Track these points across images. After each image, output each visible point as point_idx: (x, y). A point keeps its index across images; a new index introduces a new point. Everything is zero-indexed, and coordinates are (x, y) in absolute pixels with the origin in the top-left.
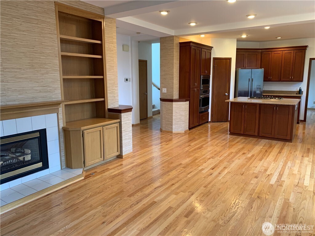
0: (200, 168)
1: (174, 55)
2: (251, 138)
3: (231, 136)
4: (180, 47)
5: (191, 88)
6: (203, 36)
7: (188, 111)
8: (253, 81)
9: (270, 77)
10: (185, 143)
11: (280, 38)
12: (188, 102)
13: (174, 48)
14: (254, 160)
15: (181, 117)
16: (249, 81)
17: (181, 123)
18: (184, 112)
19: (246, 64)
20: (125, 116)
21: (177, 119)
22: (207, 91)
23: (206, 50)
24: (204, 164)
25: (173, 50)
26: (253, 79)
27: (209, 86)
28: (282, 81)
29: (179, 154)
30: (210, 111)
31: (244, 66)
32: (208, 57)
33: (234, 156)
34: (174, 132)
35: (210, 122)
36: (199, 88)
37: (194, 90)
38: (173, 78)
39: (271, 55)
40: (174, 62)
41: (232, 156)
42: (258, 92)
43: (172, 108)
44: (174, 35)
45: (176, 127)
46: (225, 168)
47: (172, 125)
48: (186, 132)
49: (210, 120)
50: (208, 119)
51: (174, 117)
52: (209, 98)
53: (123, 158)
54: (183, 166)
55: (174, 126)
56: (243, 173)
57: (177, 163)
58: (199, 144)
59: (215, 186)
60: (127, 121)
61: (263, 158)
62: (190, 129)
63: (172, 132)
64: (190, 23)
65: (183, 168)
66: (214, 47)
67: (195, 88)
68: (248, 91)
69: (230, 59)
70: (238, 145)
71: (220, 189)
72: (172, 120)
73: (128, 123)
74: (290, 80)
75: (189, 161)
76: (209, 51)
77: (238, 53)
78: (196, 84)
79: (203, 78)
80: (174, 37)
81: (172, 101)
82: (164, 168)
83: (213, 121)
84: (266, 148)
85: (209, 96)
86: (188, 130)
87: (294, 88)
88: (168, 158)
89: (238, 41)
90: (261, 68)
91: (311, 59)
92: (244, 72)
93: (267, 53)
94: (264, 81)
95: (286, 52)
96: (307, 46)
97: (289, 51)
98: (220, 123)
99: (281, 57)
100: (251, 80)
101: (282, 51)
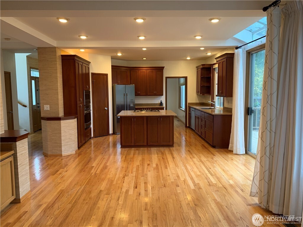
0: (124, 190)
1: (58, 68)
2: (142, 149)
3: (124, 149)
4: (62, 60)
5: (78, 103)
6: (82, 50)
8: (127, 96)
9: (139, 92)
10: (86, 165)
11: (145, 59)
12: (76, 119)
13: (57, 60)
14: (162, 169)
15: (71, 137)
16: (124, 96)
17: (71, 143)
18: (73, 131)
19: (119, 80)
20: (21, 145)
21: (66, 139)
22: (88, 107)
24: (125, 185)
25: (56, 62)
26: (127, 94)
27: (90, 102)
28: (148, 95)
29: (90, 179)
30: (92, 126)
31: (117, 82)
32: (87, 72)
33: (143, 169)
34: (64, 155)
36: (84, 103)
37: (80, 106)
38: (58, 93)
39: (138, 73)
40: (58, 75)
41: (140, 169)
42: (132, 105)
43: (61, 127)
44: (56, 46)
45: (65, 148)
46: (146, 183)
47: (61, 147)
48: (76, 152)
49: (92, 136)
50: (91, 135)
51: (63, 138)
53: (21, 202)
54: (105, 192)
55: (64, 148)
56: (165, 185)
57: (96, 191)
58: (101, 164)
59: (153, 206)
60: (23, 151)
61: (166, 165)
62: (79, 148)
63: (62, 155)
64: (80, 36)
65: (106, 195)
66: (91, 63)
67: (81, 104)
68: (124, 105)
69: (106, 75)
70: (137, 157)
71: (160, 207)
72: (61, 141)
73: (24, 153)
74: (154, 95)
75: (107, 185)
76: (87, 66)
79: (85, 93)
80: (57, 48)
81: (59, 119)
82: (86, 201)
83: (95, 136)
84: (160, 155)
86: (77, 150)
87: (156, 101)
88: (81, 188)
89: (113, 58)
90: (131, 84)
91: (167, 78)
92: (120, 87)
93: (134, 71)
94: (135, 95)
95: (149, 71)
96: (164, 67)
97: (151, 71)
98: (102, 137)
99: (146, 75)
100: (125, 95)
101: (146, 70)
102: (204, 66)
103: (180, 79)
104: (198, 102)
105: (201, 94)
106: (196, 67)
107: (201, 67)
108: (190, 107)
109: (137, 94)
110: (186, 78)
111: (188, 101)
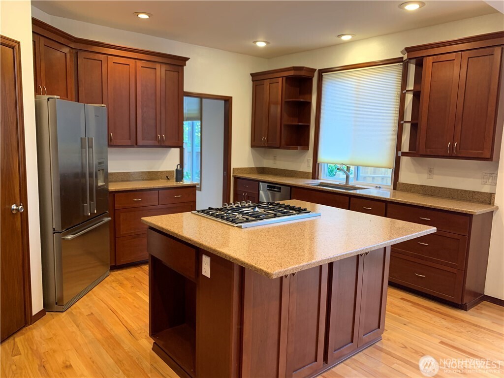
8: (91, 146)
16: (82, 146)
19: (43, 83)
26: (90, 139)
28: (139, 147)
39: (104, 66)
42: (100, 183)
74: (157, 145)
96: (188, 59)
97: (150, 64)
99: (134, 78)
100: (87, 144)
101: (134, 61)
102: (298, 73)
103: (203, 100)
104: (253, 166)
106: (252, 75)
107: (291, 73)
110: (228, 101)
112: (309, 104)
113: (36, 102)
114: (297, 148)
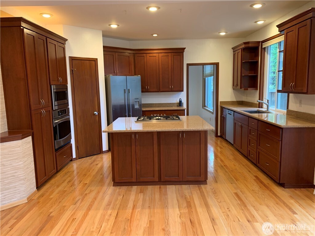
5: (33, 108)
6: (47, 16)
7: (32, 154)
8: (129, 92)
9: (148, 87)
16: (125, 92)
19: (117, 70)
22: (65, 111)
23: (56, 43)
26: (129, 90)
27: (68, 103)
28: (161, 92)
30: (73, 141)
31: (114, 72)
32: (59, 55)
35: (76, 159)
36: (51, 108)
37: (41, 113)
39: (145, 59)
42: (137, 107)
48: (30, 199)
49: (74, 156)
50: (72, 155)
52: (69, 121)
62: (39, 187)
66: (69, 40)
67: (42, 108)
68: (125, 105)
69: (95, 61)
74: (170, 90)
77: (105, 53)
78: (43, 101)
79: (55, 90)
83: (79, 157)
84: (185, 210)
85: (69, 119)
86: (35, 192)
87: (172, 99)
89: (106, 35)
90: (135, 74)
91: (188, 65)
92: (118, 80)
93: (140, 55)
94: (142, 92)
95: (163, 54)
96: (185, 48)
97: (166, 54)
98: (91, 157)
99: (158, 62)
100: (127, 91)
101: (158, 54)
102: (247, 45)
103: (204, 66)
104: (235, 100)
105: (241, 88)
106: (232, 48)
107: (243, 46)
108: (222, 108)
109: (145, 90)
110: (217, 65)
111: (221, 99)
112: (257, 62)
113: (105, 78)
114: (248, 89)
